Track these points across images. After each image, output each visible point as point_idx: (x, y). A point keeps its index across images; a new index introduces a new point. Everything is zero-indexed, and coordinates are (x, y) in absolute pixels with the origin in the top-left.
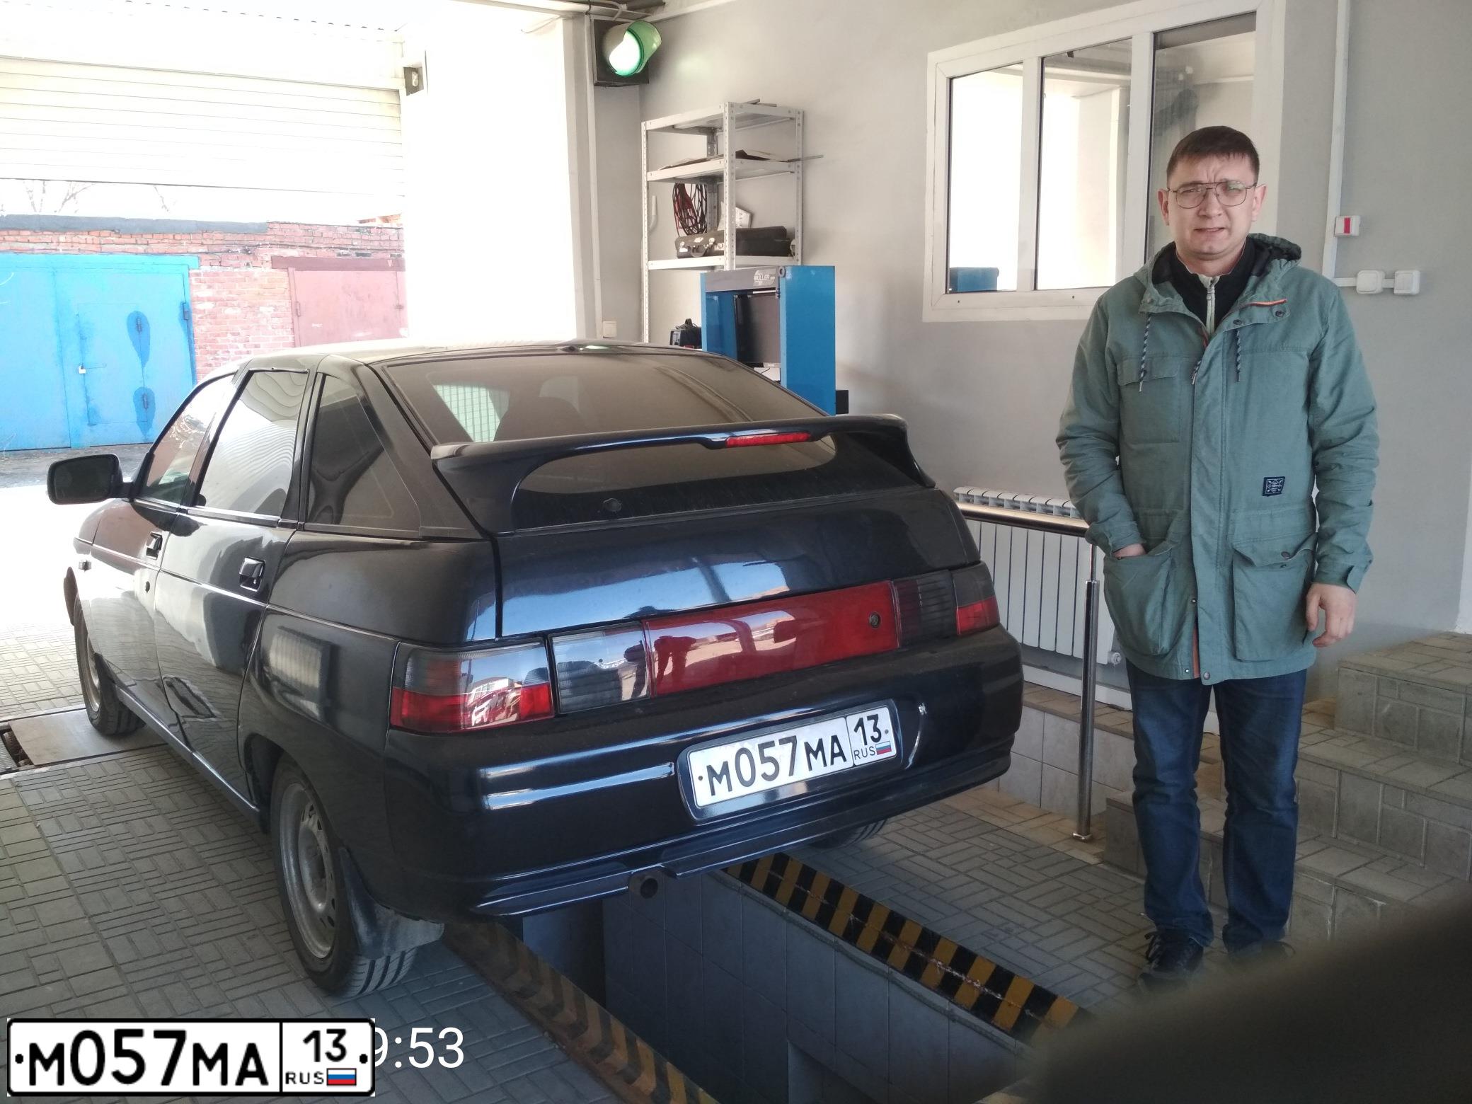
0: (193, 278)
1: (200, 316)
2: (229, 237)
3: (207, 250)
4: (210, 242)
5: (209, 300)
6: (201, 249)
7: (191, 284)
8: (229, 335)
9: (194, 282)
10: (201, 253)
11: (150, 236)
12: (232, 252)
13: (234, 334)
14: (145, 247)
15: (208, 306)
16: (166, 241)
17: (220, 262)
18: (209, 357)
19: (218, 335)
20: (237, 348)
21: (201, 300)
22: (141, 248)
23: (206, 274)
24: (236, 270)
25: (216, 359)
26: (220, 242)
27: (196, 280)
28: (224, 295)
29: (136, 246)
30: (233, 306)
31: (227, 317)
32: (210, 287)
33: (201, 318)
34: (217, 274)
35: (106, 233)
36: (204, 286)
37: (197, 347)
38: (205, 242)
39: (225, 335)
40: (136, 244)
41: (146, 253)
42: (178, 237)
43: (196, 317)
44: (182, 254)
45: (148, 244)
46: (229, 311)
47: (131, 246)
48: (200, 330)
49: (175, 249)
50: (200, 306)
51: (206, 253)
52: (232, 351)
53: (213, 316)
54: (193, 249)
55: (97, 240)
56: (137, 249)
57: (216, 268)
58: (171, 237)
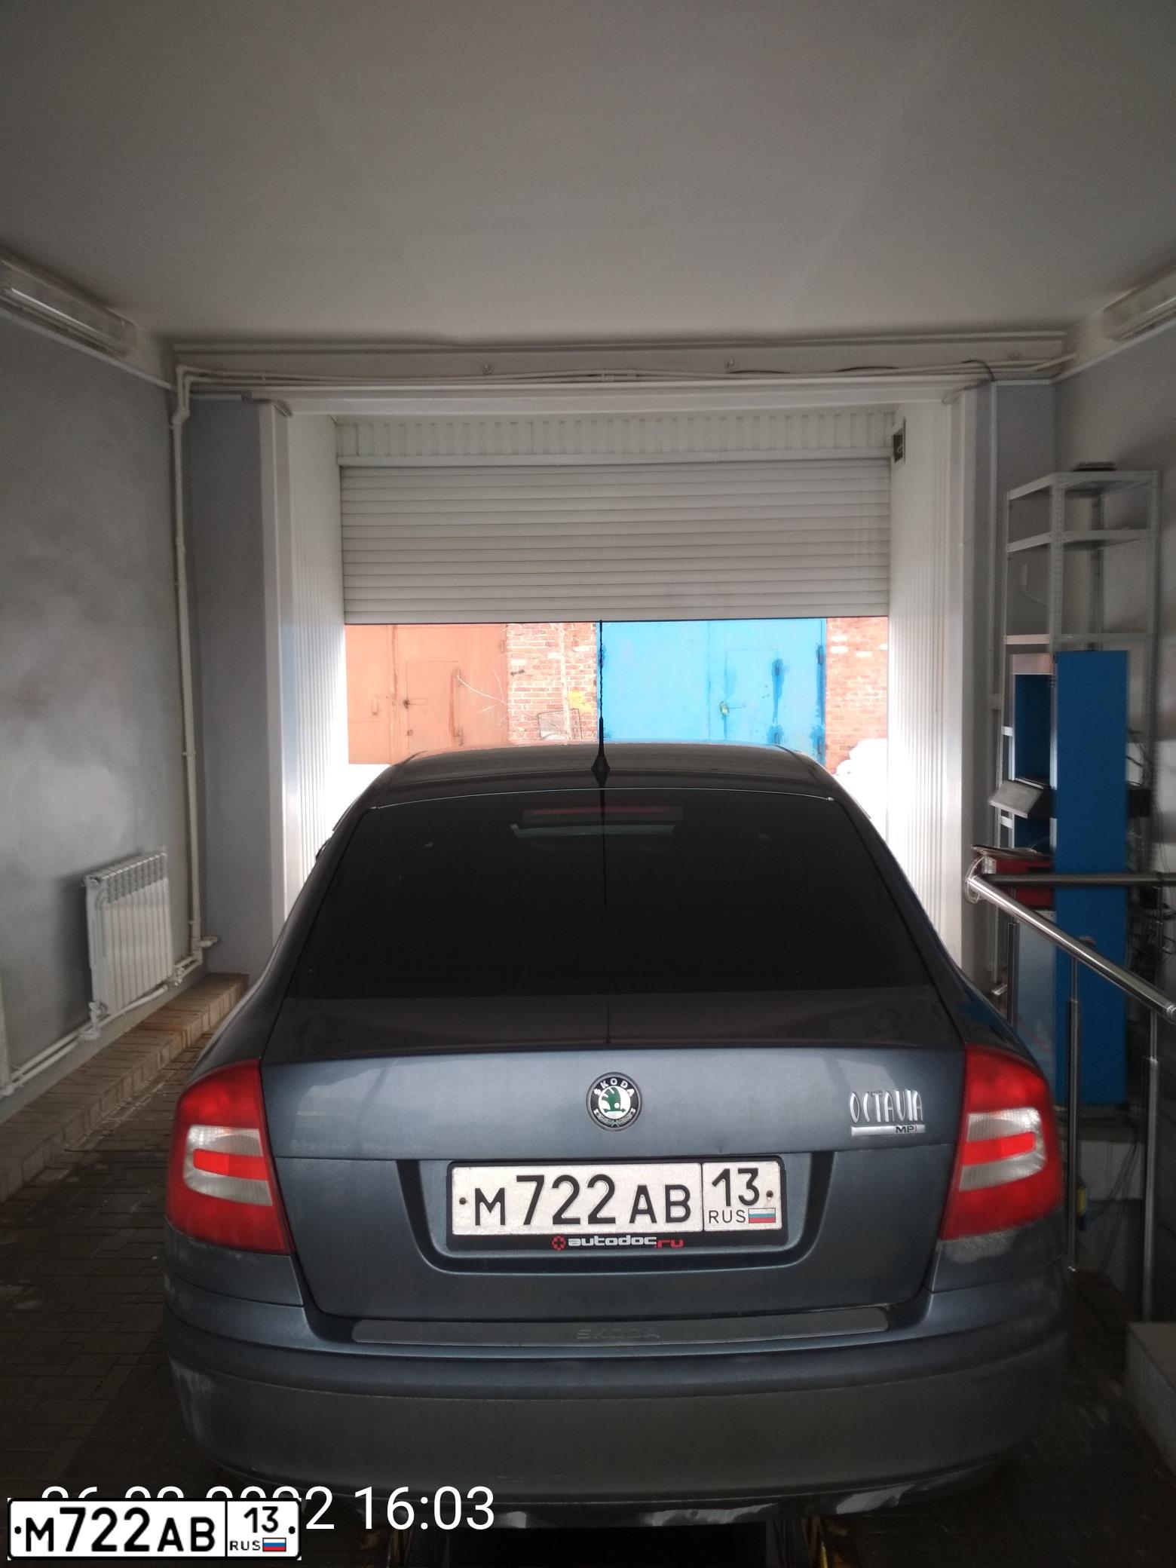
1: (833, 659)
5: (843, 644)
7: (827, 630)
8: (859, 678)
9: (831, 628)
13: (864, 677)
15: (842, 650)
18: (839, 699)
19: (849, 678)
20: (866, 689)
21: (835, 644)
25: (844, 700)
27: (833, 626)
28: (858, 639)
30: (865, 650)
31: (859, 660)
32: (845, 632)
33: (835, 662)
36: (839, 632)
37: (828, 689)
39: (855, 677)
46: (861, 654)
48: (832, 673)
50: (833, 649)
53: (845, 659)
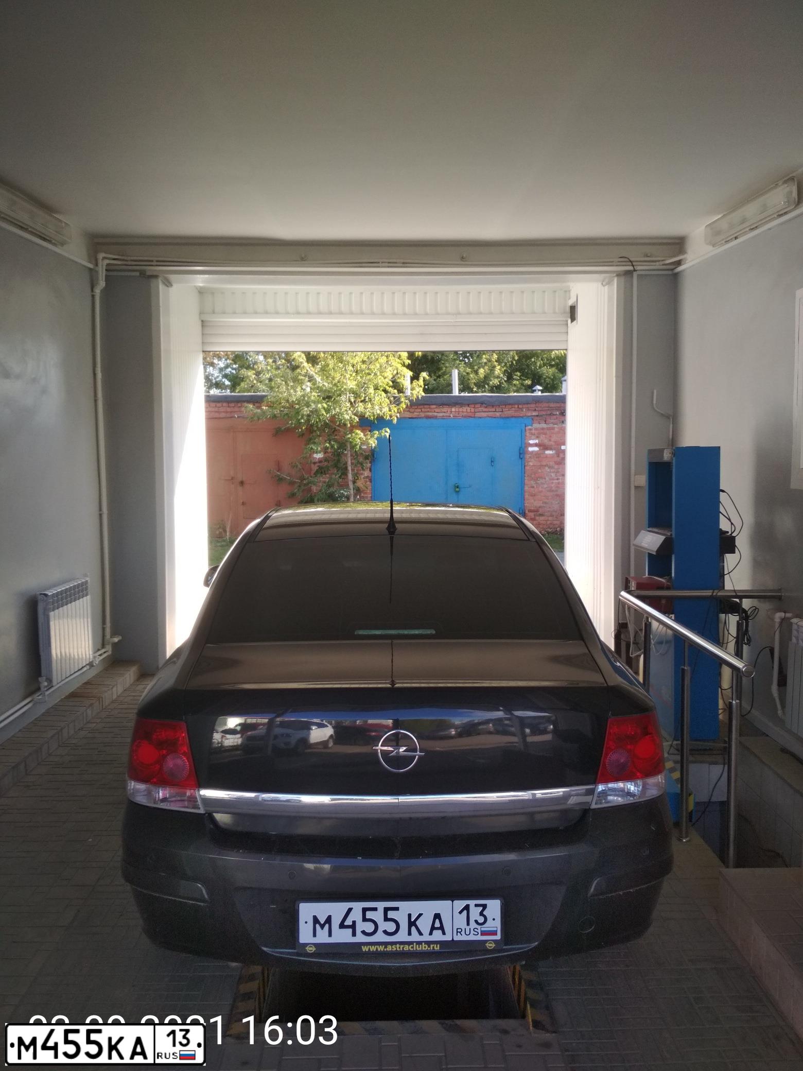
0: (528, 432)
1: (530, 455)
2: (552, 405)
3: (537, 414)
4: (540, 409)
5: (536, 445)
6: (534, 414)
7: (526, 436)
8: (547, 468)
9: (528, 435)
10: (534, 416)
11: (504, 407)
12: (553, 415)
13: (550, 467)
14: (500, 413)
15: (536, 449)
16: (513, 409)
17: (545, 421)
18: (532, 482)
19: (540, 468)
20: (551, 476)
21: (531, 445)
22: (498, 414)
23: (536, 429)
24: (556, 426)
25: (537, 483)
26: (547, 409)
27: (529, 432)
28: (546, 442)
29: (495, 413)
30: (551, 449)
31: (547, 457)
32: (537, 437)
33: (530, 457)
34: (543, 429)
35: (478, 406)
36: (533, 437)
37: (526, 476)
38: (537, 409)
39: (544, 468)
40: (496, 411)
41: (501, 417)
42: (520, 406)
43: (528, 456)
44: (522, 417)
45: (502, 411)
47: (493, 413)
48: (529, 465)
49: (516, 414)
50: (531, 449)
51: (537, 416)
52: (547, 478)
54: (529, 414)
55: (473, 410)
56: (496, 415)
57: (544, 426)
58: (516, 406)
